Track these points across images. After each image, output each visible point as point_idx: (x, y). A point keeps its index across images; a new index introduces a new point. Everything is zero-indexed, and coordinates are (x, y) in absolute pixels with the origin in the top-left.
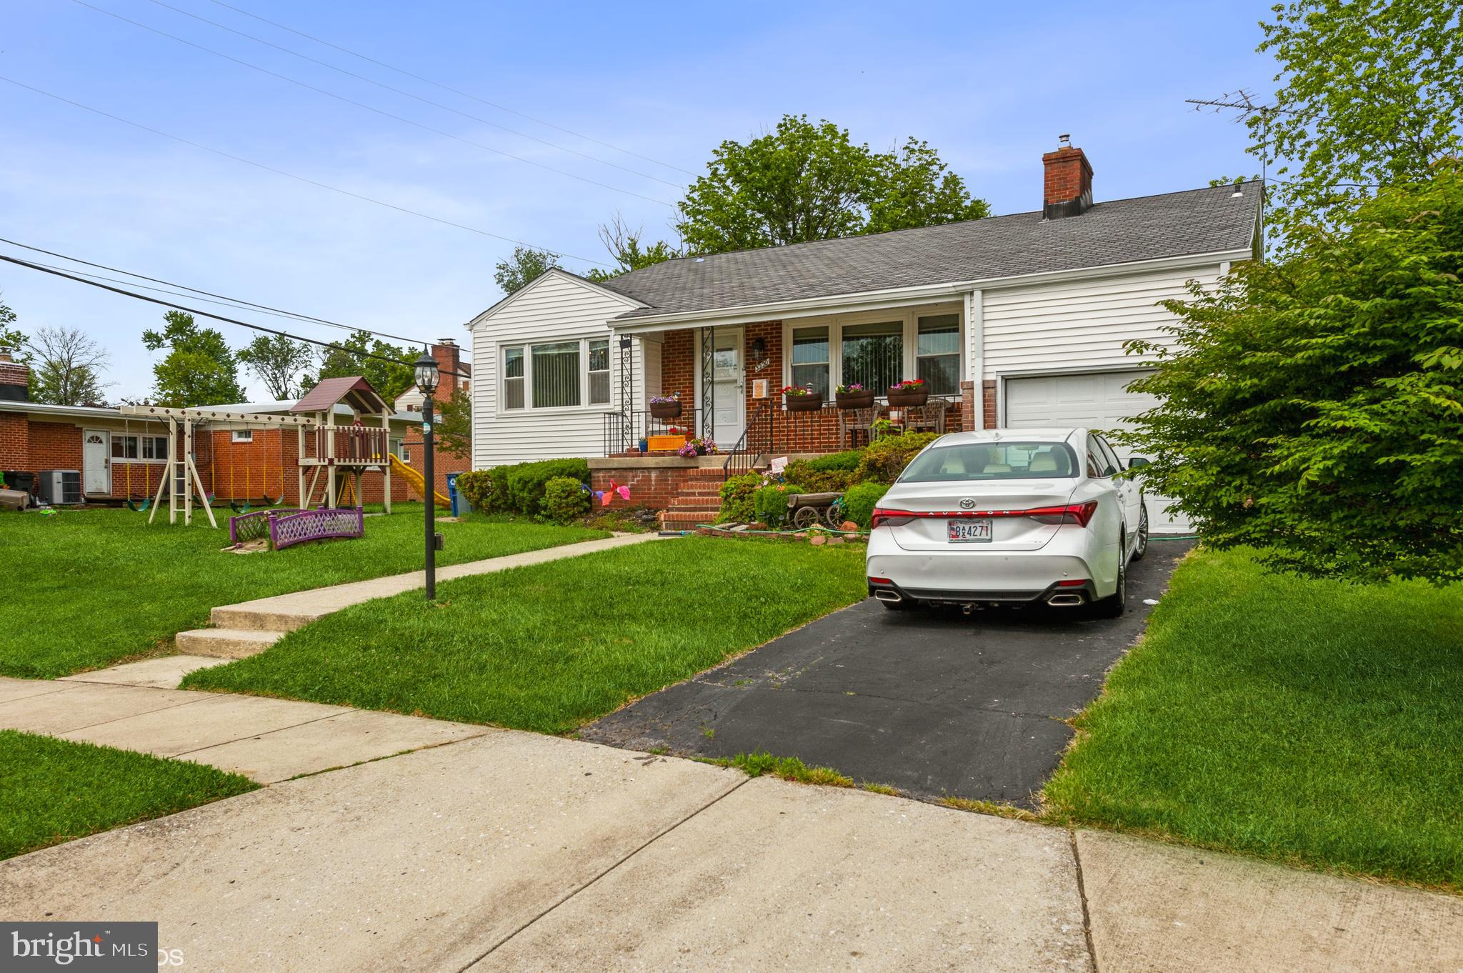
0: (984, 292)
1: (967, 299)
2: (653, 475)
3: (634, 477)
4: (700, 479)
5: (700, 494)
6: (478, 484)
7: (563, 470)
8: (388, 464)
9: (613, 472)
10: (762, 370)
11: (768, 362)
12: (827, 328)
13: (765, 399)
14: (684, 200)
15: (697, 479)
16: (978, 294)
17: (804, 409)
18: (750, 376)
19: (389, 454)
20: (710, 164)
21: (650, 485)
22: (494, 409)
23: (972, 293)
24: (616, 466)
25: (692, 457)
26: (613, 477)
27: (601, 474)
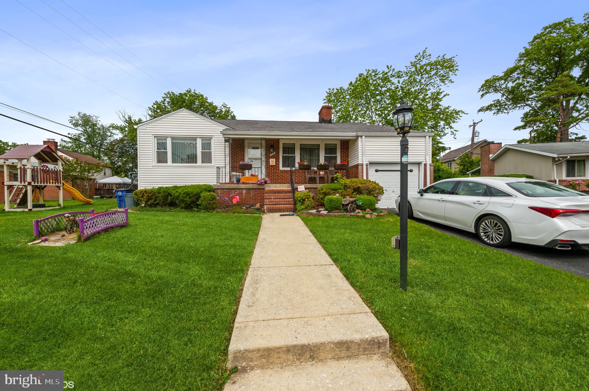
0: (365, 136)
1: (360, 139)
2: (244, 191)
3: (235, 192)
4: (270, 193)
5: (274, 198)
6: (147, 194)
7: (206, 189)
8: (62, 185)
9: (225, 190)
10: (272, 156)
11: (275, 153)
12: (295, 144)
13: (274, 166)
14: (151, 107)
15: (268, 193)
16: (364, 137)
17: (305, 169)
18: (268, 158)
19: (62, 181)
20: (163, 97)
21: (243, 195)
22: (151, 163)
23: (361, 136)
24: (227, 187)
25: (262, 185)
26: (225, 192)
27: (219, 191)
